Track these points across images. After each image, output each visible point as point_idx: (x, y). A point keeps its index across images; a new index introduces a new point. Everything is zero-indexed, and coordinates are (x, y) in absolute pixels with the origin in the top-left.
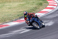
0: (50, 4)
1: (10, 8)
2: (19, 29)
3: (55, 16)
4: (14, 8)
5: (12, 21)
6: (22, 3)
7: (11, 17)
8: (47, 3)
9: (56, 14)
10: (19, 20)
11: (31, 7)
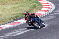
0: (44, 6)
1: (3, 11)
2: (13, 32)
3: (49, 19)
4: (8, 10)
5: (6, 24)
6: (15, 6)
7: (4, 19)
8: (41, 5)
9: (50, 17)
10: (12, 22)
11: (25, 9)
